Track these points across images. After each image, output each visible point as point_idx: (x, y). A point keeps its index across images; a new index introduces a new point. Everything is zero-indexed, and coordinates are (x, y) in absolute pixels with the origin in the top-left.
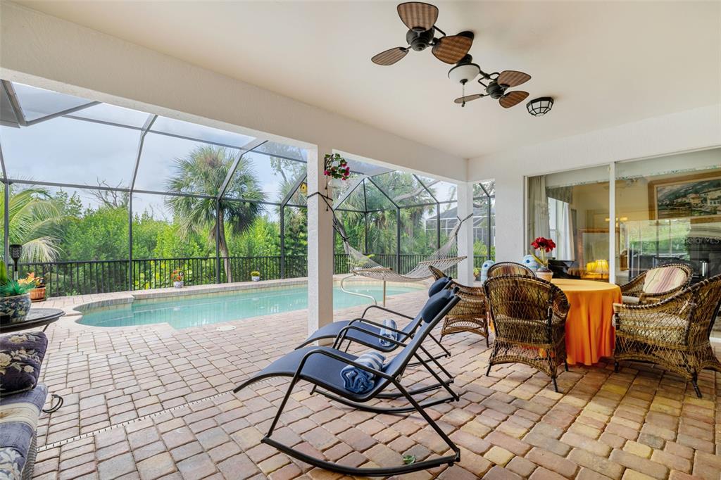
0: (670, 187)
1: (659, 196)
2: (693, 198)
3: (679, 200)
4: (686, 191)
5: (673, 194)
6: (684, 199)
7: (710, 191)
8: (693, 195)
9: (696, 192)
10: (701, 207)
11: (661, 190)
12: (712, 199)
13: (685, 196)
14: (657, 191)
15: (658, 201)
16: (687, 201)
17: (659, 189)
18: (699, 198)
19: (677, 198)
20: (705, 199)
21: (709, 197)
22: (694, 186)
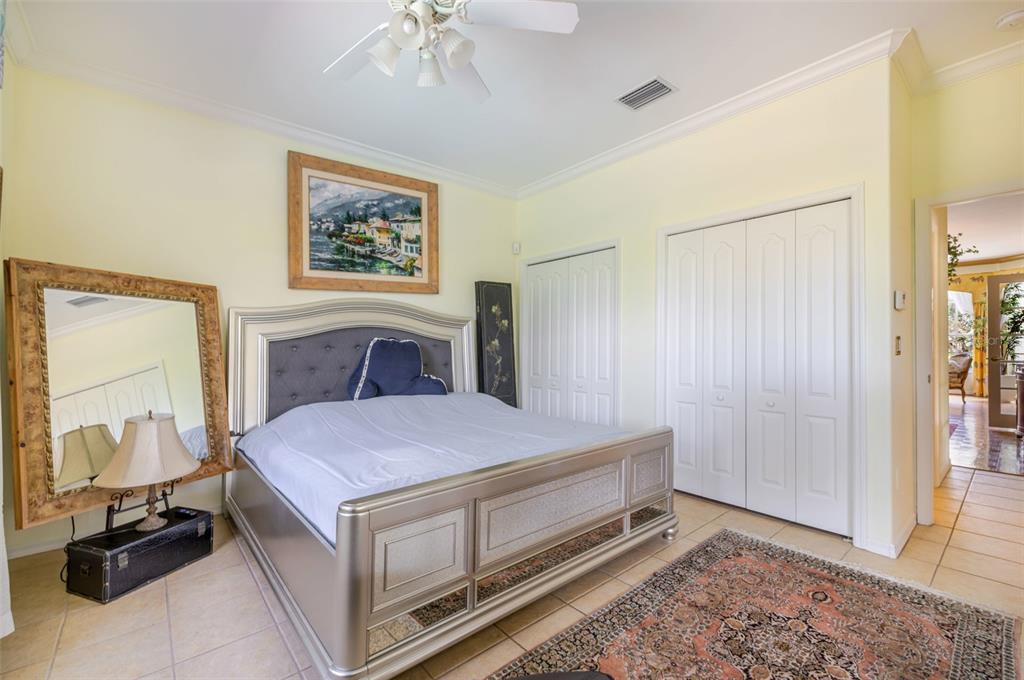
0: (336, 185)
1: (315, 202)
2: (379, 230)
3: (355, 227)
4: (367, 206)
5: (342, 206)
6: (363, 227)
7: (405, 221)
8: (377, 222)
9: (385, 217)
10: (391, 254)
11: (317, 188)
12: (408, 241)
13: (364, 220)
14: (310, 189)
15: (311, 218)
16: (369, 235)
17: (314, 182)
18: (388, 231)
19: (350, 219)
20: (398, 238)
21: (404, 234)
22: (381, 200)
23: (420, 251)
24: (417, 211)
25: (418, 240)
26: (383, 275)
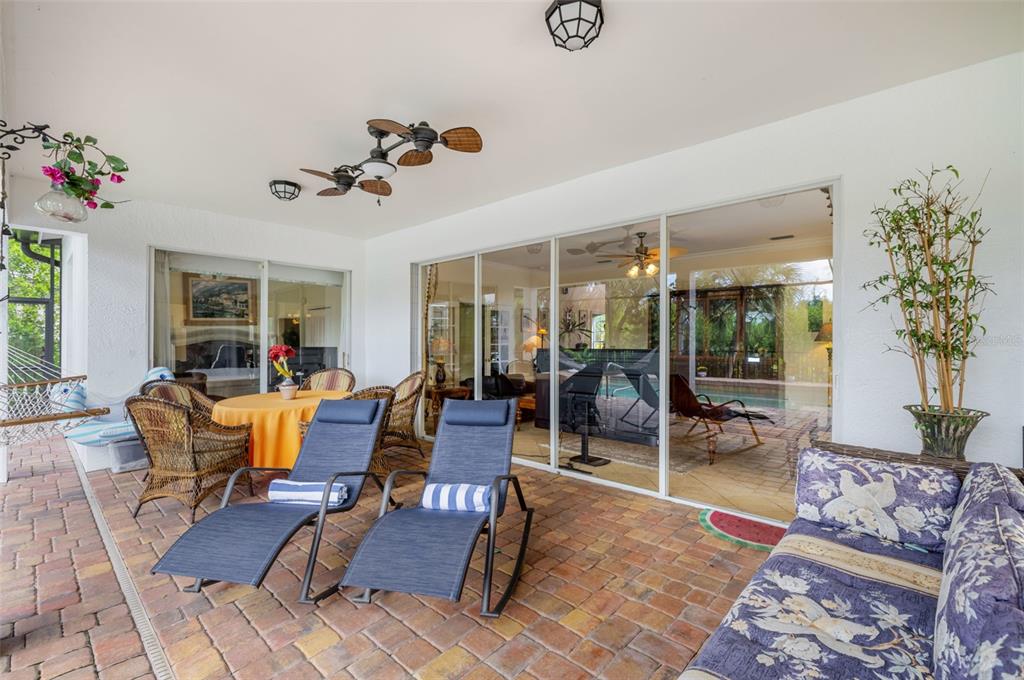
1: (195, 290)
2: (226, 299)
3: (214, 299)
4: (220, 289)
5: (208, 290)
6: (218, 298)
7: (239, 294)
8: (225, 296)
9: (228, 293)
10: (232, 309)
11: (196, 285)
12: (241, 302)
13: (218, 295)
14: (193, 285)
15: (193, 297)
16: (221, 301)
18: (230, 299)
19: (212, 296)
20: (236, 302)
21: (239, 300)
22: (227, 286)
23: (247, 307)
24: (246, 289)
25: (246, 301)
26: (228, 319)
